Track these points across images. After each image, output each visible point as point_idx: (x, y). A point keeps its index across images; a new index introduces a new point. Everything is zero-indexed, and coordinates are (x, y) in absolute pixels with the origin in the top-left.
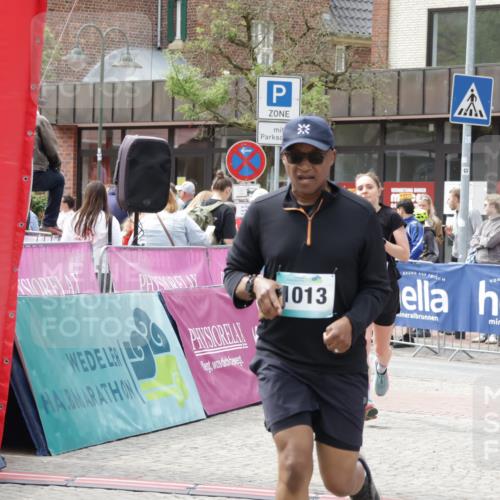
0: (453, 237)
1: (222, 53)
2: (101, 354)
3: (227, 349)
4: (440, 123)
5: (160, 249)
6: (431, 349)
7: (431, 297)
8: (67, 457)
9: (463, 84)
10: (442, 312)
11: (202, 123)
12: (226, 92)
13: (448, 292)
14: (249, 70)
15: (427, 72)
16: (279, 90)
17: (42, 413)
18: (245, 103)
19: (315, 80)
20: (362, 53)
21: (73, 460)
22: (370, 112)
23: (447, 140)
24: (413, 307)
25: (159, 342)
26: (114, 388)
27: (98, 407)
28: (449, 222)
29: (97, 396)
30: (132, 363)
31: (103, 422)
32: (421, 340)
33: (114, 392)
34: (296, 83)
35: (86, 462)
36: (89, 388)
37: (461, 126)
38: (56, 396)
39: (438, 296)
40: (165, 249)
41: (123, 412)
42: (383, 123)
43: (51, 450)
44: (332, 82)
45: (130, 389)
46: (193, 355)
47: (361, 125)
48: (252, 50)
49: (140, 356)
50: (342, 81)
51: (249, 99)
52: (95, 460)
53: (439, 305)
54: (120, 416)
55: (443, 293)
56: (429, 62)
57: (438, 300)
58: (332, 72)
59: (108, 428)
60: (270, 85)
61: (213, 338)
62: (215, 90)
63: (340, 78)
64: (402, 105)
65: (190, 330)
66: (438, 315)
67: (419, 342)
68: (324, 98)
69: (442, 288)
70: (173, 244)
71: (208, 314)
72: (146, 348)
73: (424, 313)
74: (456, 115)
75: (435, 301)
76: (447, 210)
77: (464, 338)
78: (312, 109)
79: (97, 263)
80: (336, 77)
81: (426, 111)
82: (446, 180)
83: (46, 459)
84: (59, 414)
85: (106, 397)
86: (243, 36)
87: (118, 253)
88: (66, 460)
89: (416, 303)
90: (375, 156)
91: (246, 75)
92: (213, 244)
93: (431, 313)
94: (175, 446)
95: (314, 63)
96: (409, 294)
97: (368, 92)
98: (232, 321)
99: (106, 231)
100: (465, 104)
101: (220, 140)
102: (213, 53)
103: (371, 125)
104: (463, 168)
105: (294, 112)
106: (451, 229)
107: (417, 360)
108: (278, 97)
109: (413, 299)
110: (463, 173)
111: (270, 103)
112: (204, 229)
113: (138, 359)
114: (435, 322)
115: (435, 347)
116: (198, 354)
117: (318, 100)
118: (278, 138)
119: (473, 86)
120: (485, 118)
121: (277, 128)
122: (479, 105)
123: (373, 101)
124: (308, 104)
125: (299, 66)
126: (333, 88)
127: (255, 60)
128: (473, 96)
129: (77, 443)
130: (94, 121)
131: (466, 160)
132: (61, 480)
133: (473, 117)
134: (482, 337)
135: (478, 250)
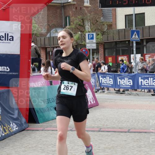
0: (133, 67)
4: (129, 41)
6: (129, 94)
7: (128, 82)
9: (133, 32)
12: (79, 37)
13: (132, 80)
14: (84, 32)
15: (125, 30)
16: (91, 36)
17: (37, 114)
18: (83, 39)
19: (99, 33)
20: (110, 26)
21: (45, 124)
22: (113, 40)
23: (131, 45)
24: (124, 84)
26: (54, 107)
27: (50, 112)
28: (132, 64)
29: (50, 109)
31: (51, 115)
32: (127, 91)
34: (95, 34)
35: (48, 125)
36: (48, 108)
37: (133, 42)
38: (40, 110)
39: (130, 81)
42: (116, 42)
43: (40, 122)
44: (103, 33)
47: (111, 43)
48: (84, 27)
51: (84, 38)
52: (50, 124)
55: (131, 80)
56: (126, 27)
57: (130, 82)
59: (53, 116)
60: (89, 35)
62: (76, 37)
64: (120, 38)
66: (130, 86)
67: (126, 92)
68: (101, 37)
69: (131, 79)
73: (127, 85)
74: (132, 39)
75: (129, 82)
77: (136, 90)
80: (104, 32)
82: (131, 54)
83: (39, 124)
84: (41, 114)
85: (52, 109)
86: (82, 24)
88: (43, 124)
89: (125, 83)
90: (115, 50)
93: (128, 85)
95: (98, 29)
96: (123, 81)
97: (112, 35)
99: (51, 71)
100: (134, 36)
101: (78, 48)
102: (75, 28)
103: (113, 43)
104: (134, 51)
105: (94, 41)
106: (132, 65)
107: (126, 96)
108: (91, 38)
109: (124, 82)
110: (134, 52)
111: (89, 39)
114: (130, 87)
115: (130, 93)
118: (91, 47)
119: (135, 32)
120: (138, 39)
121: (91, 45)
122: (137, 37)
123: (113, 37)
124: (98, 39)
125: (95, 30)
126: (103, 35)
127: (85, 29)
128: (135, 35)
129: (46, 120)
130: (49, 46)
131: (134, 49)
132: (42, 129)
133: (136, 39)
134: (141, 90)
135: (138, 70)
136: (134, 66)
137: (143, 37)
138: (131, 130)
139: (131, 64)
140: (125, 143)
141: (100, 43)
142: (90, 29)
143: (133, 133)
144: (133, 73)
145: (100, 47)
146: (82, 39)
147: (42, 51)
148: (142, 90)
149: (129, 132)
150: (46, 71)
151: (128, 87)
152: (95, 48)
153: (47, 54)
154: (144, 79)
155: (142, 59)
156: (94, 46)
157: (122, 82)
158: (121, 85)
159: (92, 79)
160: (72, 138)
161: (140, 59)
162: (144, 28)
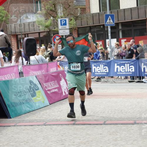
1: (49, 14)
2: (22, 92)
3: (53, 87)
4: (103, 25)
5: (35, 65)
6: (105, 81)
7: (104, 69)
8: (15, 118)
9: (107, 16)
10: (107, 72)
11: (46, 31)
12: (51, 23)
14: (56, 17)
15: (99, 14)
16: (63, 22)
17: (8, 108)
18: (56, 25)
19: (72, 18)
22: (87, 24)
23: (106, 29)
24: (100, 72)
25: (36, 88)
26: (26, 100)
27: (22, 105)
29: (22, 103)
30: (30, 94)
31: (24, 109)
32: (103, 79)
33: (26, 101)
34: (67, 20)
35: (20, 119)
36: (20, 101)
37: (108, 26)
38: (12, 104)
39: (106, 68)
40: (37, 65)
41: (29, 106)
42: (90, 27)
43: (11, 117)
44: (76, 18)
45: (30, 100)
46: (45, 90)
47: (85, 28)
48: (56, 12)
49: (32, 91)
50: (79, 18)
52: (22, 118)
53: (106, 70)
54: (28, 107)
55: (107, 67)
56: (100, 11)
58: (76, 16)
59: (25, 110)
60: (61, 21)
61: (50, 85)
62: (48, 23)
63: (78, 17)
64: (94, 22)
65: (44, 84)
66: (106, 73)
67: (102, 80)
68: (75, 22)
69: (107, 66)
70: (39, 63)
71: (48, 79)
72: (33, 90)
73: (102, 73)
74: (106, 24)
75: (105, 69)
76: (107, 46)
77: (113, 77)
78: (72, 25)
79: (20, 70)
80: (77, 17)
81: (100, 23)
82: (106, 39)
83: (11, 119)
84: (13, 108)
85: (24, 103)
86: (54, 9)
87: (25, 67)
88: (15, 119)
89: (100, 71)
91: (55, 18)
92: (49, 62)
93: (104, 72)
94: (42, 113)
95: (71, 14)
97: (85, 20)
98: (54, 80)
100: (108, 21)
101: (51, 34)
102: (47, 14)
103: (88, 28)
104: (109, 37)
105: (67, 26)
107: (102, 84)
108: (63, 24)
109: (99, 69)
111: (61, 25)
112: (46, 58)
113: (31, 92)
114: (106, 75)
116: (46, 89)
117: (73, 23)
118: (64, 33)
119: (110, 17)
120: (113, 24)
121: (64, 31)
122: (111, 21)
123: (87, 22)
124: (71, 24)
125: (68, 15)
126: (77, 20)
127: (57, 14)
128: (110, 19)
129: (18, 115)
130: (20, 33)
131: (109, 35)
132: (13, 124)
133: (110, 24)
134: (117, 77)
135: (114, 56)
136: (109, 52)
137: (118, 21)
138: (107, 122)
139: (107, 50)
140: (101, 136)
141: (73, 29)
142: (62, 14)
143: (109, 126)
144: (108, 60)
145: (73, 32)
146: (54, 25)
147: (12, 38)
148: (119, 77)
149: (105, 124)
150: (17, 61)
151: (104, 75)
152: (69, 34)
153: (18, 41)
154: (120, 65)
155: (117, 45)
156: (67, 32)
157: (98, 70)
158: (96, 73)
159: (66, 67)
160: (46, 133)
161: (115, 45)
162: (118, 11)
